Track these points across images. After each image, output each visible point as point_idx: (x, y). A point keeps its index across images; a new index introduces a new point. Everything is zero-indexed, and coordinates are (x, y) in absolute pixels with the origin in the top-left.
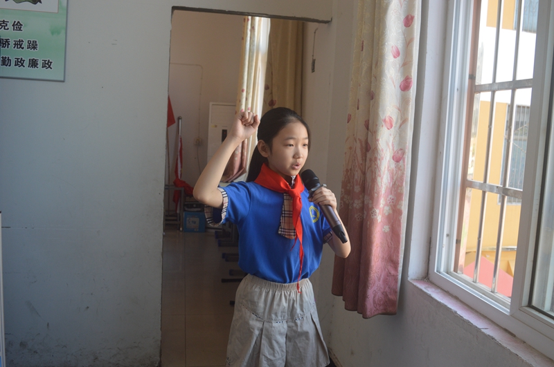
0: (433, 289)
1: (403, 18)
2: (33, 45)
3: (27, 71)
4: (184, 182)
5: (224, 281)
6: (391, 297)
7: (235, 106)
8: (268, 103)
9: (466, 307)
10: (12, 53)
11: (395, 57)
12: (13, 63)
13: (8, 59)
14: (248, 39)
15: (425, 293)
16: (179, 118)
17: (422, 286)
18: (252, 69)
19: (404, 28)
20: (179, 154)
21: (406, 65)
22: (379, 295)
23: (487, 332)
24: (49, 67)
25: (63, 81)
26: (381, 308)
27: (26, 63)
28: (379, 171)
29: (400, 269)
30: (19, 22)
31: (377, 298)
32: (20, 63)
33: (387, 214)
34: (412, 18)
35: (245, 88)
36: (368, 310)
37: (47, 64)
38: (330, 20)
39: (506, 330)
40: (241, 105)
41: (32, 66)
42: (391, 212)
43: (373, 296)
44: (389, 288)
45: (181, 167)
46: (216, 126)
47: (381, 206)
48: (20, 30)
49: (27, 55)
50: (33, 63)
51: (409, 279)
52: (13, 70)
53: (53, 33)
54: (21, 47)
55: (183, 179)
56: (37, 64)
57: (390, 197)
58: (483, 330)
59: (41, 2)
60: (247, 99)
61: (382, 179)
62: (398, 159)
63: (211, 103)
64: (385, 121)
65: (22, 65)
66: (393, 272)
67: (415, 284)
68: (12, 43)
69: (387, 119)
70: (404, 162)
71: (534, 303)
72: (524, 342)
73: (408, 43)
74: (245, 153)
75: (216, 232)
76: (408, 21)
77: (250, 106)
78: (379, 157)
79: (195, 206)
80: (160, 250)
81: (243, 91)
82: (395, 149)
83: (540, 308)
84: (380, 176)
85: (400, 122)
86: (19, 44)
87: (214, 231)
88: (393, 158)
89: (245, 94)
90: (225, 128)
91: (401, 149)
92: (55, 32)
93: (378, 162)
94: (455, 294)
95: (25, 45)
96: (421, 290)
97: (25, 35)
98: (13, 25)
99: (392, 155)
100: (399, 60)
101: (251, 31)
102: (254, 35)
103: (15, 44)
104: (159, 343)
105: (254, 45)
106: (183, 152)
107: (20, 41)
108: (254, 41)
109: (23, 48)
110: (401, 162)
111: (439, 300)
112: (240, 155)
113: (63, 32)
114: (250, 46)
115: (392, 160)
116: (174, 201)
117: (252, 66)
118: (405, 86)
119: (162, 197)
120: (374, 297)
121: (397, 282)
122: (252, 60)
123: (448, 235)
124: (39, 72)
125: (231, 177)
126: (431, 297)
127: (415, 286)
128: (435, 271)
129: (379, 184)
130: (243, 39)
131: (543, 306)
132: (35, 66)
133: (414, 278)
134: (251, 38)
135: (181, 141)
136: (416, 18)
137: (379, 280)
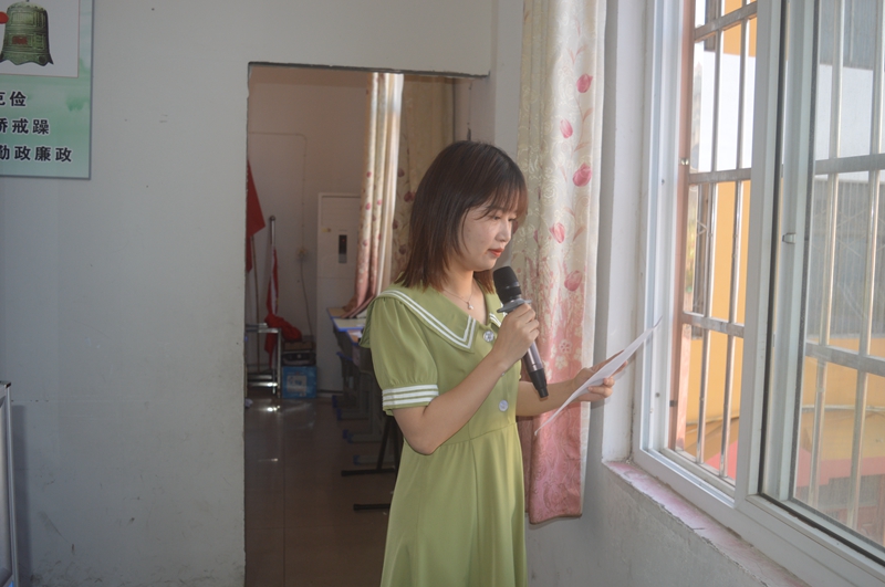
0: (637, 475)
1: (576, 79)
2: (42, 127)
3: (33, 166)
4: (282, 320)
5: (345, 474)
6: (572, 491)
7: (359, 197)
8: (403, 195)
9: (679, 499)
10: (11, 139)
11: (565, 136)
12: (12, 155)
13: (5, 149)
14: (375, 93)
15: (623, 481)
16: (272, 219)
17: (621, 472)
18: (382, 140)
19: (578, 93)
20: (272, 275)
21: (582, 147)
22: (554, 488)
23: (702, 533)
24: (67, 158)
25: (89, 179)
26: (558, 508)
27: (32, 154)
28: (547, 305)
29: (584, 447)
30: (19, 93)
31: (550, 493)
32: (22, 153)
33: (560, 368)
34: (590, 79)
35: (372, 170)
36: (536, 511)
37: (64, 155)
38: (487, 73)
39: (729, 530)
40: (367, 196)
41: (41, 158)
42: (566, 364)
43: (543, 490)
44: (568, 477)
45: (277, 296)
46: (329, 230)
47: (552, 356)
48: (22, 104)
49: (33, 141)
50: (43, 154)
51: (603, 461)
52: (12, 165)
53: (71, 108)
54: (23, 130)
55: (279, 315)
56: (49, 155)
57: (563, 341)
58: (696, 531)
59: (52, 62)
60: (375, 187)
61: (552, 317)
62: (574, 285)
63: (320, 195)
64: (553, 230)
65: (26, 156)
66: (572, 455)
67: (611, 468)
68: (10, 125)
69: (557, 228)
70: (582, 290)
71: (766, 490)
72: (752, 546)
73: (585, 116)
74: (375, 272)
75: (334, 397)
76: (584, 84)
77: (380, 197)
78: (546, 284)
79: (299, 356)
80: (242, 429)
81: (368, 174)
82: (569, 272)
83: (774, 497)
84: (548, 312)
85: (573, 232)
86: (20, 126)
87: (330, 395)
88: (566, 284)
89: (371, 179)
90: (343, 233)
91: (577, 272)
92: (74, 106)
93: (546, 291)
94: (665, 481)
95: (30, 126)
96: (618, 476)
97: (29, 112)
98: (12, 98)
99: (564, 280)
100: (573, 140)
101: (379, 81)
102: (384, 86)
103: (15, 126)
104: (243, 570)
105: (383, 103)
106: (279, 272)
107: (22, 121)
108: (384, 97)
109: (27, 132)
110: (578, 290)
111: (641, 490)
112: (366, 276)
113: (87, 105)
114: (378, 104)
115: (564, 287)
116: (267, 349)
117: (382, 135)
118: (582, 179)
119: (241, 349)
120: (546, 492)
121: (579, 469)
122: (382, 127)
123: (658, 395)
124: (52, 166)
125: (353, 310)
126: (632, 487)
127: (611, 471)
128: (641, 448)
129: (549, 324)
130: (369, 92)
131: (778, 493)
132: (46, 158)
133: (610, 459)
134: (379, 92)
135: (275, 254)
136: (594, 79)
137: (552, 466)
